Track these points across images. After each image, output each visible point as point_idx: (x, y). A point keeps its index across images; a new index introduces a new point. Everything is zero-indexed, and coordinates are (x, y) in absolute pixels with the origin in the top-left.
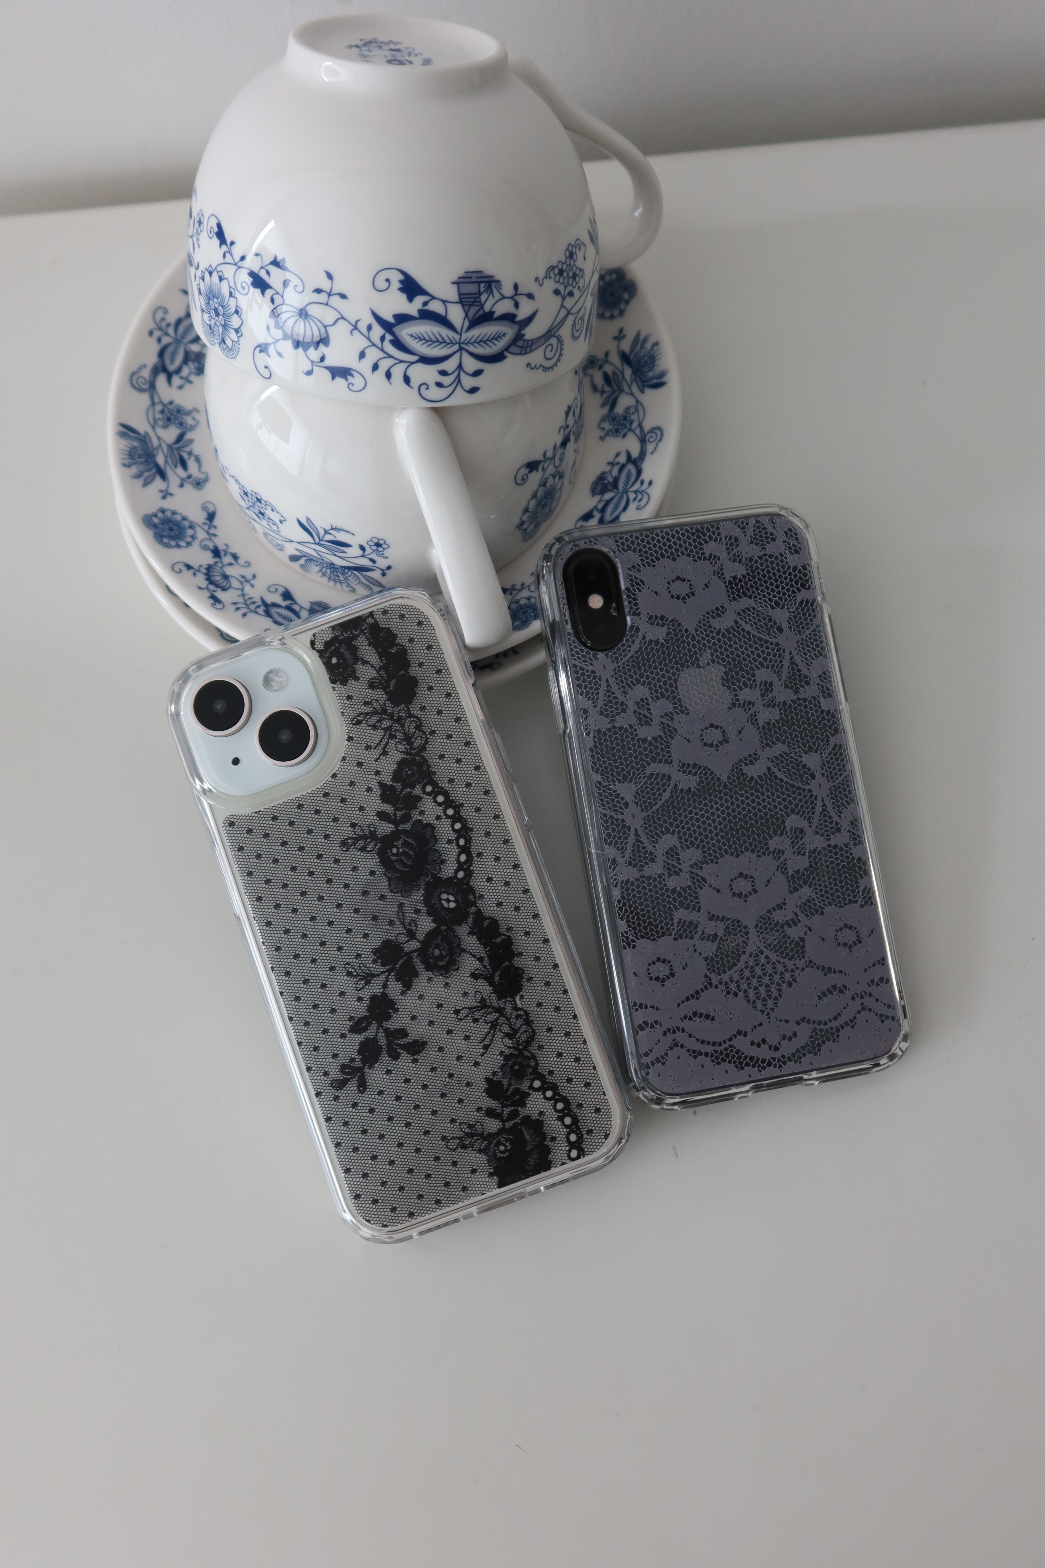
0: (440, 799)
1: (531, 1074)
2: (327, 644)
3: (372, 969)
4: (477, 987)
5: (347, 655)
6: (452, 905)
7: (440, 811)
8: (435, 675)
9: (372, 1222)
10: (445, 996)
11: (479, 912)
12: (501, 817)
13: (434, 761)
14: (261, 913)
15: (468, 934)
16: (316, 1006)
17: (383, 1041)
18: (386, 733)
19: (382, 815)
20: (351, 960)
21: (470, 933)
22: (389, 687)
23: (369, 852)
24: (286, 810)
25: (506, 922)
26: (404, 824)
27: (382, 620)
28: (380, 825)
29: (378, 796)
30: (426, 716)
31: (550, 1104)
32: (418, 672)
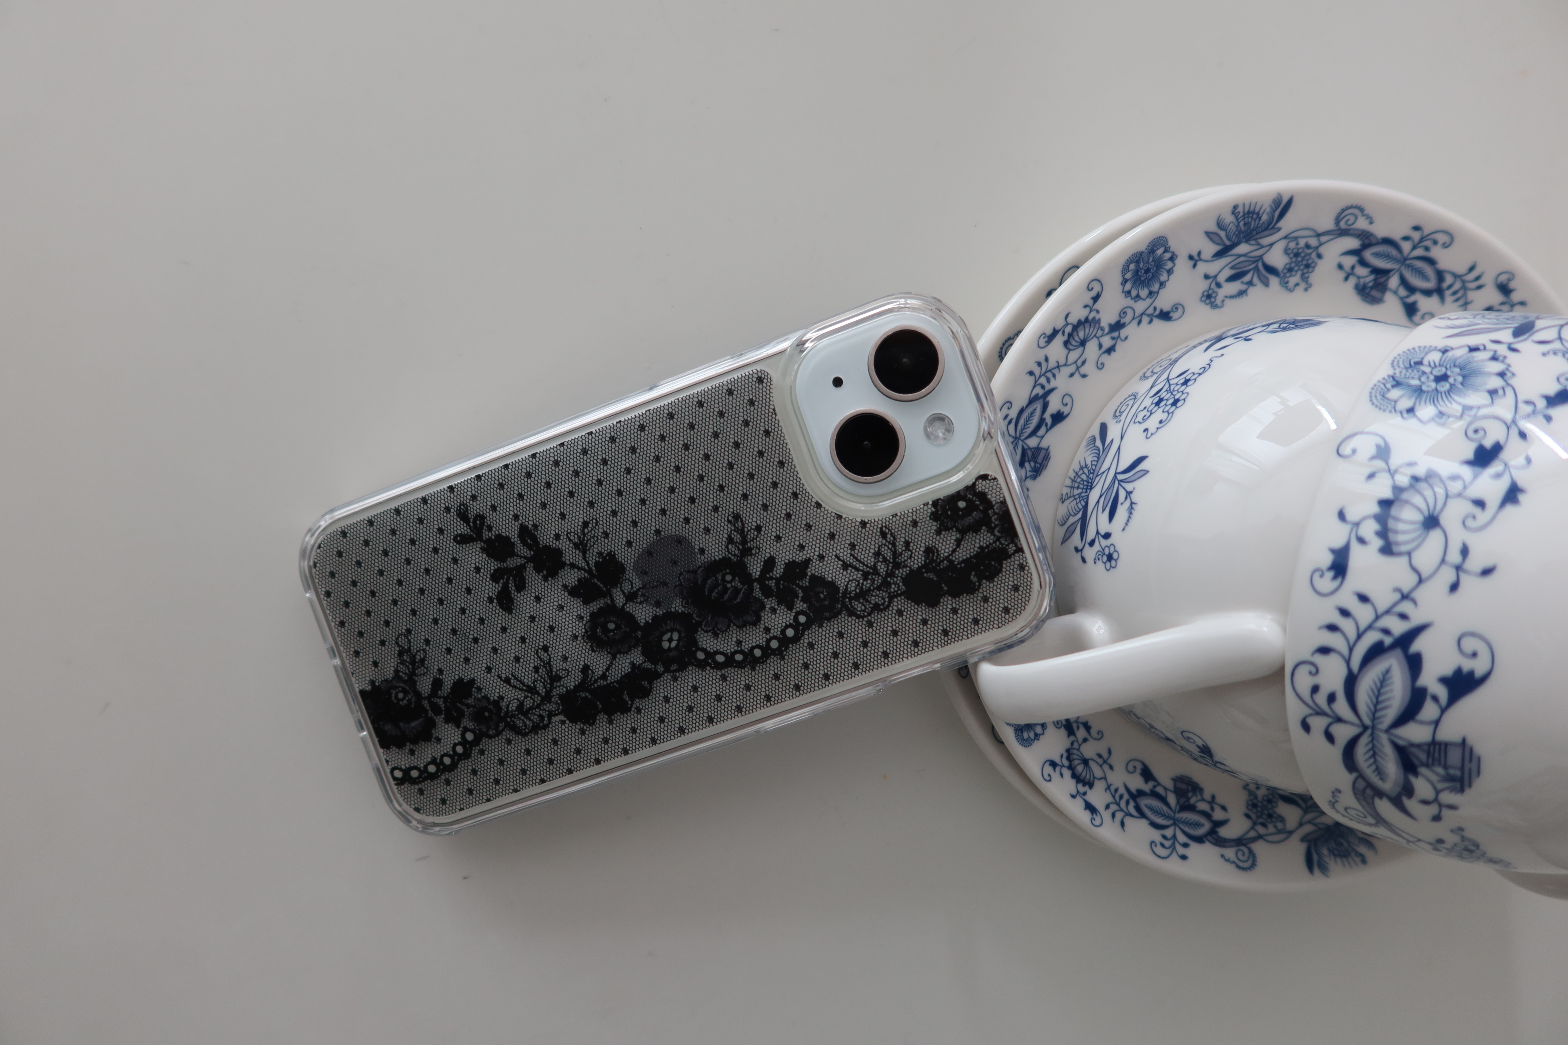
0: (790, 633)
1: (480, 730)
2: (983, 496)
3: (591, 551)
4: (573, 672)
5: (969, 520)
6: (666, 645)
7: (776, 632)
8: (941, 628)
10: (562, 635)
11: (657, 676)
12: (769, 704)
13: (835, 626)
14: (655, 419)
15: (633, 662)
16: (548, 485)
17: (512, 562)
18: (870, 568)
19: (770, 563)
20: (601, 526)
21: (633, 664)
22: (927, 572)
23: (727, 547)
24: (777, 448)
25: (647, 707)
26: (760, 589)
27: (1012, 563)
28: (759, 561)
29: (794, 558)
30: (890, 616)
31: (448, 750)
32: (945, 607)
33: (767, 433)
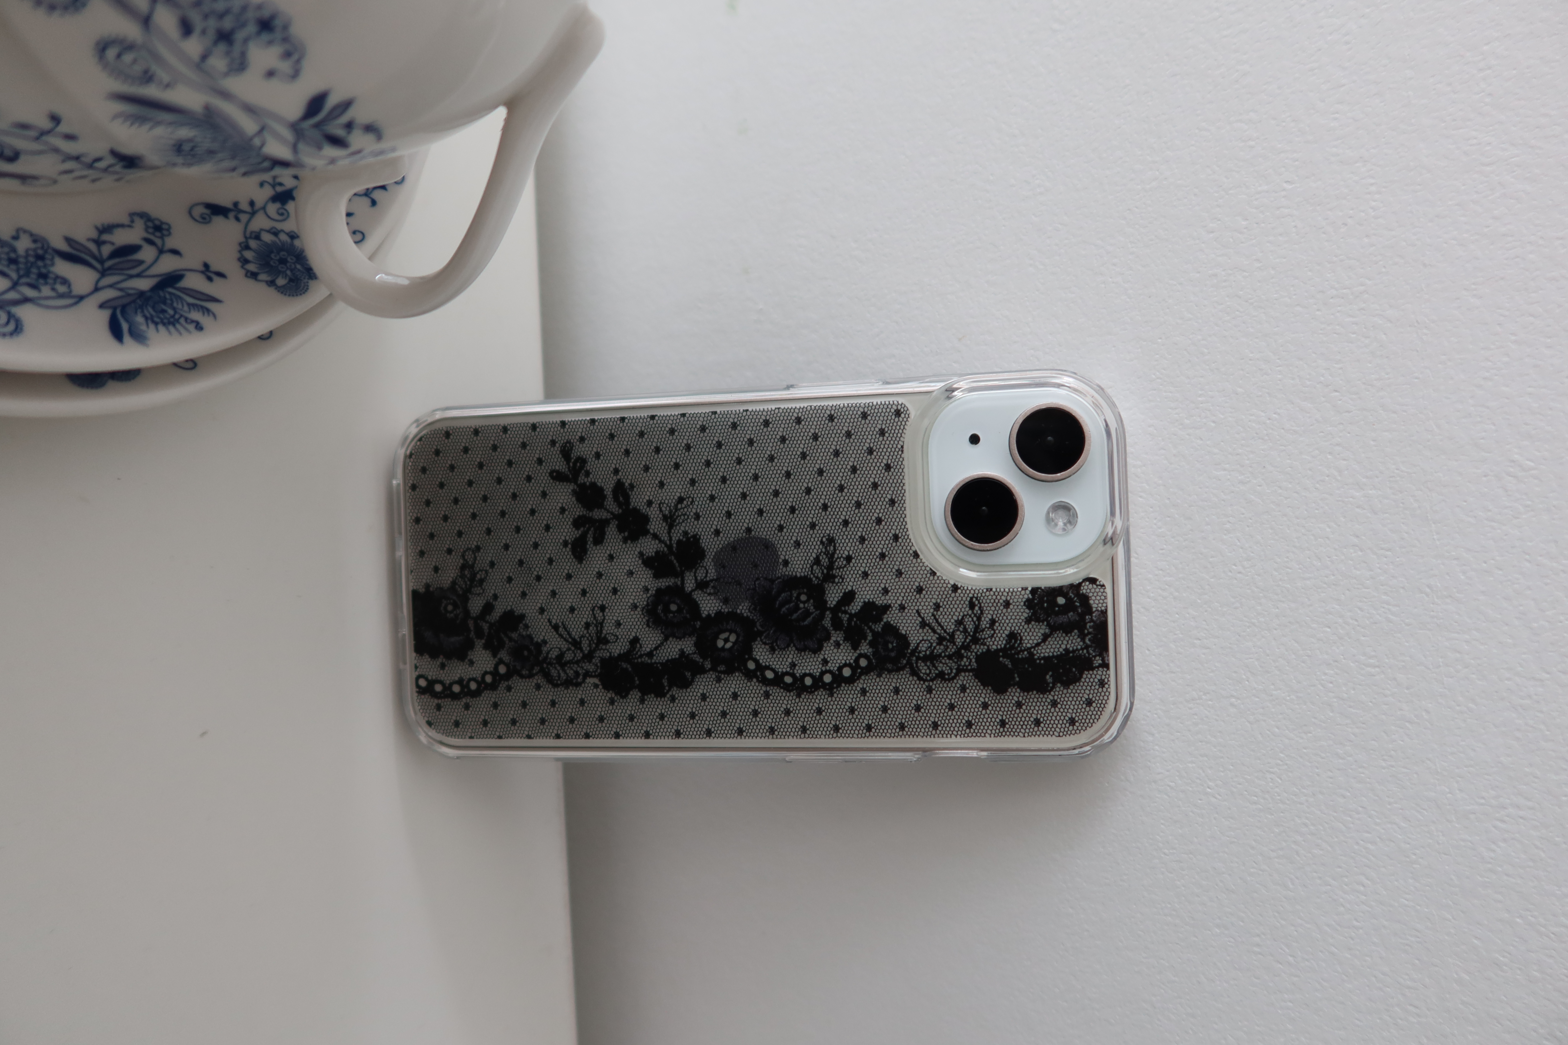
0: (847, 672)
1: (514, 666)
2: (1085, 599)
3: (678, 528)
4: (622, 640)
5: (1063, 619)
6: (720, 643)
7: (833, 666)
8: (1000, 717)
9: (418, 443)
10: (623, 600)
11: (702, 671)
12: (803, 736)
13: (894, 680)
15: (683, 649)
16: (657, 450)
17: (598, 514)
18: (948, 634)
19: (849, 597)
20: (695, 507)
21: (682, 652)
22: (1003, 657)
23: (812, 567)
24: (894, 485)
25: (682, 698)
26: (832, 619)
27: (1093, 676)
28: (839, 591)
29: (875, 600)
30: (952, 689)
31: (478, 676)
32: (1011, 698)
33: (888, 467)
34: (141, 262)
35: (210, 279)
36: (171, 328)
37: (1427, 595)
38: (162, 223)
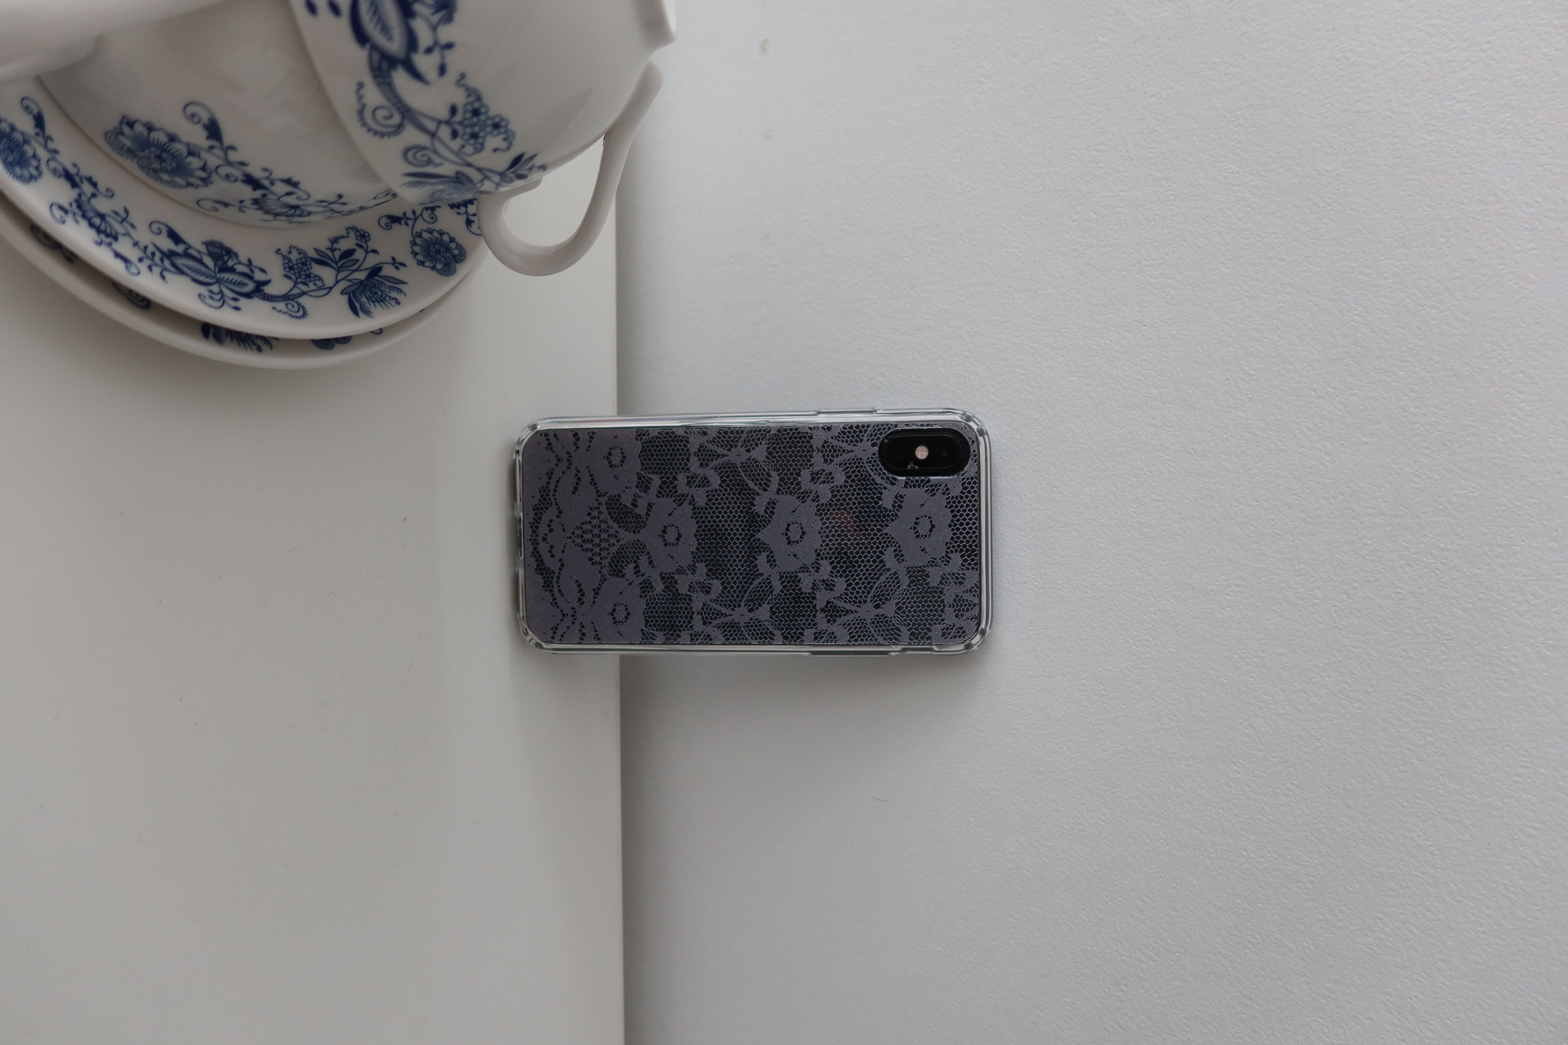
34: (357, 261)
35: (397, 268)
36: (382, 304)
37: (1193, 456)
38: (365, 232)
